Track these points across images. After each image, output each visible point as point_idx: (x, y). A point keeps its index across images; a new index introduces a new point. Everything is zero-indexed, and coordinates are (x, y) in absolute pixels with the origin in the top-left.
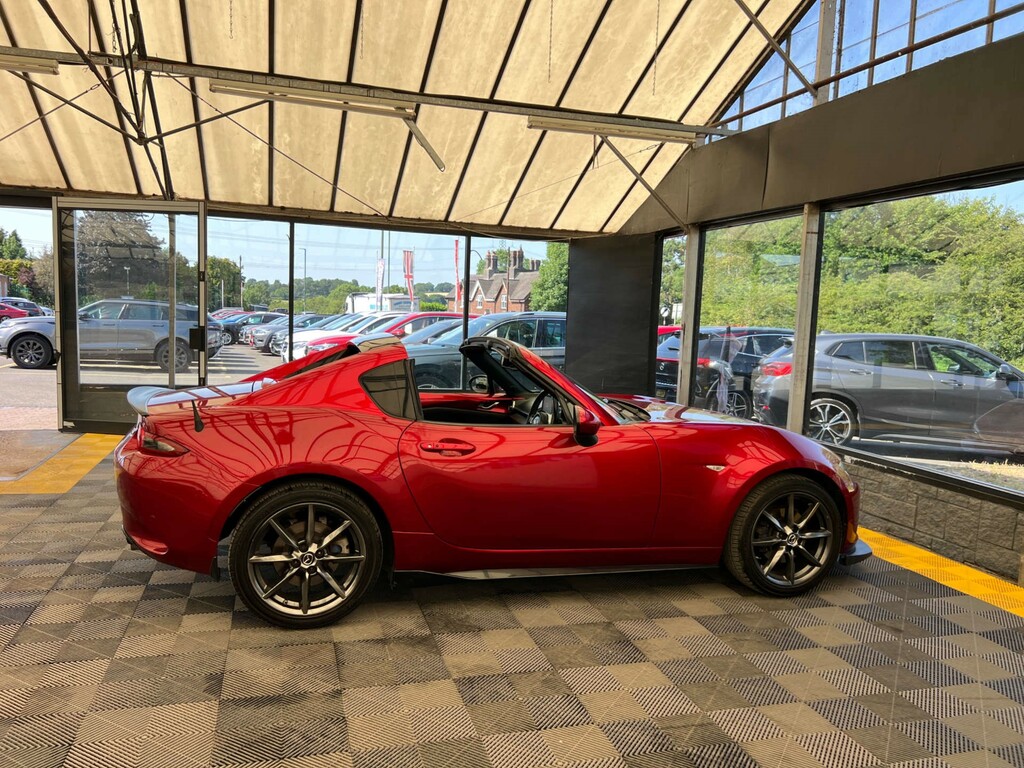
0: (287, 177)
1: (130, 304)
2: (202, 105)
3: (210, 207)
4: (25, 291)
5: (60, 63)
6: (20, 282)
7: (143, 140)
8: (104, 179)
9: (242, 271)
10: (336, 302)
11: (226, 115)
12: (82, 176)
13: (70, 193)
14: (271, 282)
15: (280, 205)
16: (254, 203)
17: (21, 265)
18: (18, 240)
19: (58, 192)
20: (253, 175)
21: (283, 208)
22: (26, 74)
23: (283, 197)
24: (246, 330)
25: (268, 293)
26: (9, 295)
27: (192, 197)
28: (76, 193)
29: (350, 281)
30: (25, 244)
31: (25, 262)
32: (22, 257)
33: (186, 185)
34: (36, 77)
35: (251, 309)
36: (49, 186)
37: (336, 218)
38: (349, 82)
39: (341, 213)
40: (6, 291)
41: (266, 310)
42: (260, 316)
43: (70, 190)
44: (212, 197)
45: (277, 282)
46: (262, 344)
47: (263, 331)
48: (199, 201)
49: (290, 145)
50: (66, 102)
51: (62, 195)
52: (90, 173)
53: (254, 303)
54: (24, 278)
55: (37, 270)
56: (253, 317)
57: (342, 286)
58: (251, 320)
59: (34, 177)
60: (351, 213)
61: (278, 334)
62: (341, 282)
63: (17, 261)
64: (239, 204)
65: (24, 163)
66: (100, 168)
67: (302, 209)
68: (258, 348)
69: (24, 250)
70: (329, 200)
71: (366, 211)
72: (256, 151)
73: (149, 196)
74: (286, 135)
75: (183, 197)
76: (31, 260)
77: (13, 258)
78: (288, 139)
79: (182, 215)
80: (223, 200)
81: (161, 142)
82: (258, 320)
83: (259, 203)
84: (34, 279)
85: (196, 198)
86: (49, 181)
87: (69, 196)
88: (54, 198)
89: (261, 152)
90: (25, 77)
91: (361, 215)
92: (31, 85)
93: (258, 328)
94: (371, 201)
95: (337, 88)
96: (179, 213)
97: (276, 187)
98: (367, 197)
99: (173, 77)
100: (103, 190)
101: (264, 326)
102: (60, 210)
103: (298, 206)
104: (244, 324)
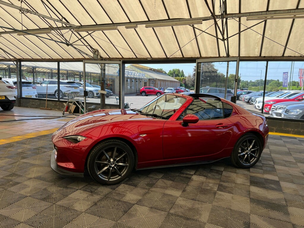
0: (268, 46)
1: (211, 89)
2: (242, 26)
3: (241, 58)
4: (183, 85)
5: (203, 20)
6: (183, 83)
7: (223, 40)
8: (210, 53)
9: (241, 78)
10: (271, 87)
11: (250, 28)
12: (204, 53)
13: (201, 58)
14: (249, 81)
15: (264, 56)
16: (255, 56)
17: (183, 79)
18: (183, 72)
19: (198, 58)
20: (256, 47)
21: (264, 57)
22: (193, 25)
23: (265, 53)
24: (241, 96)
25: (248, 85)
26: (180, 86)
27: (234, 56)
28: (202, 58)
29: (276, 80)
30: (185, 73)
31: (184, 78)
32: (184, 77)
33: (233, 53)
34: (195, 26)
35: (243, 90)
36: (196, 57)
37: (285, 58)
38: (297, 8)
39: (287, 56)
40: (180, 85)
41: (247, 90)
42: (246, 92)
43: (201, 57)
44: (241, 55)
45: (251, 81)
46: (247, 101)
47: (248, 97)
48: (237, 57)
49: (270, 35)
50: (203, 31)
51: (199, 59)
52: (206, 52)
53: (243, 88)
54: (184, 82)
55: (187, 80)
56: (244, 92)
57: (273, 82)
58: (243, 93)
59: (192, 54)
60: (291, 56)
61: (253, 98)
62: (273, 81)
63: (182, 77)
64: (249, 57)
65: (190, 51)
66: (209, 50)
67: (271, 56)
68: (245, 102)
69: (184, 75)
70: (282, 52)
71: (297, 55)
72: (258, 38)
73: (222, 57)
74: (269, 32)
75: (232, 56)
76: (185, 77)
77: (181, 77)
78: (270, 33)
79: (231, 62)
80: (244, 56)
81: (228, 40)
82: (246, 93)
83: (256, 56)
84: (186, 82)
85: (236, 56)
86: (196, 55)
87: (200, 59)
88: (197, 60)
89: (259, 39)
90: (193, 26)
91: (295, 56)
92: (194, 28)
93: (246, 95)
94: (300, 51)
95: (294, 11)
96: (230, 61)
97: (263, 50)
98: (298, 50)
99: (234, 19)
100: (209, 56)
101: (248, 95)
102: (198, 63)
103: (270, 55)
104: (241, 94)
